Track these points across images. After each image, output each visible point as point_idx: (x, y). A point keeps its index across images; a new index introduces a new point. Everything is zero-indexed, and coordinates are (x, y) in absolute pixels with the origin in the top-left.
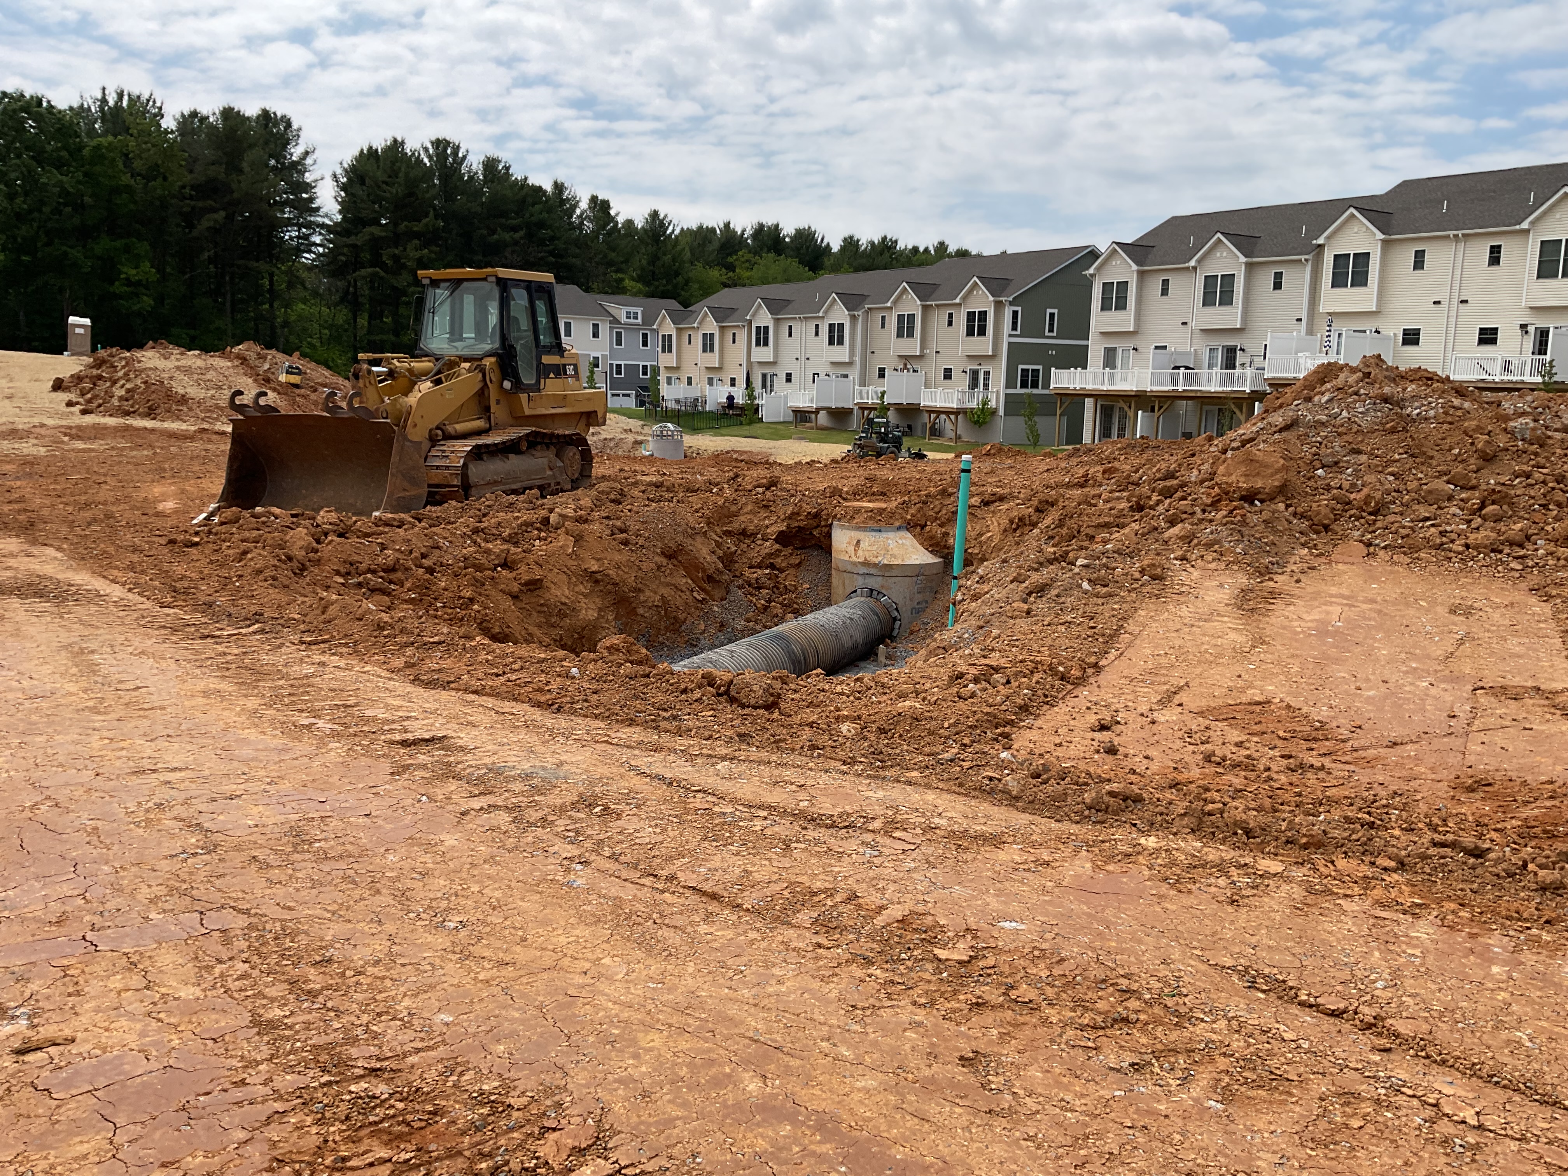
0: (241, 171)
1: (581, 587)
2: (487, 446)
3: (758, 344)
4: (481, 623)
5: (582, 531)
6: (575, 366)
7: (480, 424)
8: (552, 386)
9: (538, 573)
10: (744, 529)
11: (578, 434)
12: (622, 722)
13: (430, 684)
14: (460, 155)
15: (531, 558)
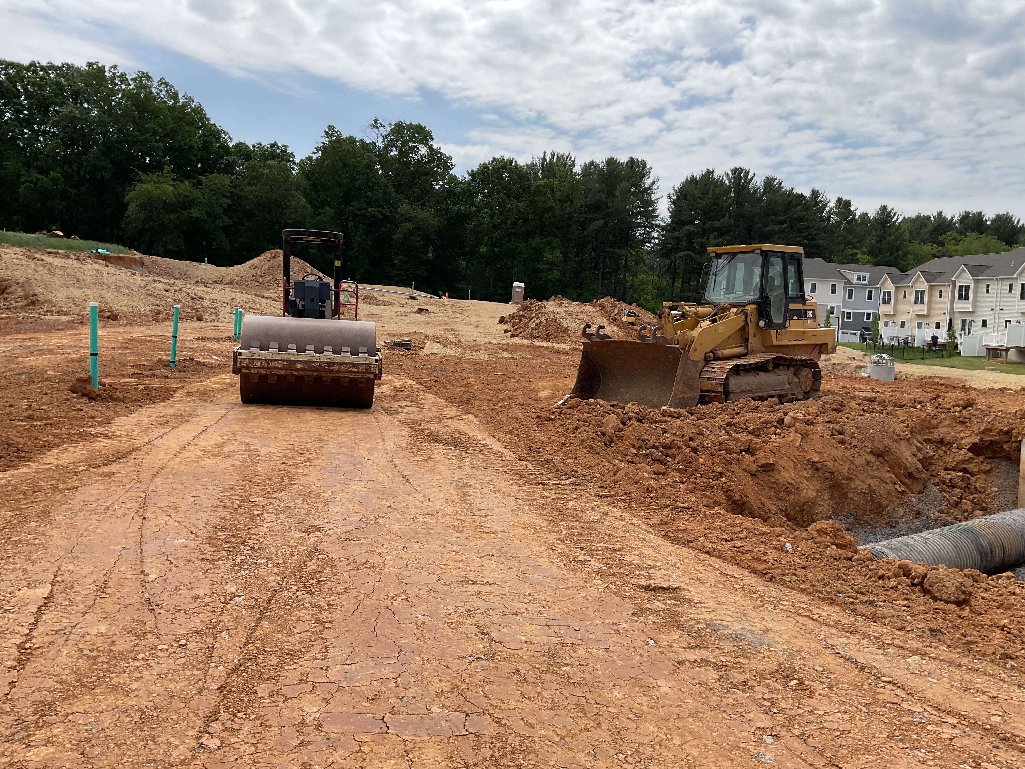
0: (615, 196)
1: (805, 472)
2: (744, 365)
3: (960, 298)
4: (727, 491)
5: (808, 430)
6: (814, 311)
7: (741, 350)
8: (795, 325)
9: (771, 459)
10: (942, 439)
11: (811, 359)
12: (824, 599)
13: (675, 541)
14: (749, 177)
15: (768, 448)
